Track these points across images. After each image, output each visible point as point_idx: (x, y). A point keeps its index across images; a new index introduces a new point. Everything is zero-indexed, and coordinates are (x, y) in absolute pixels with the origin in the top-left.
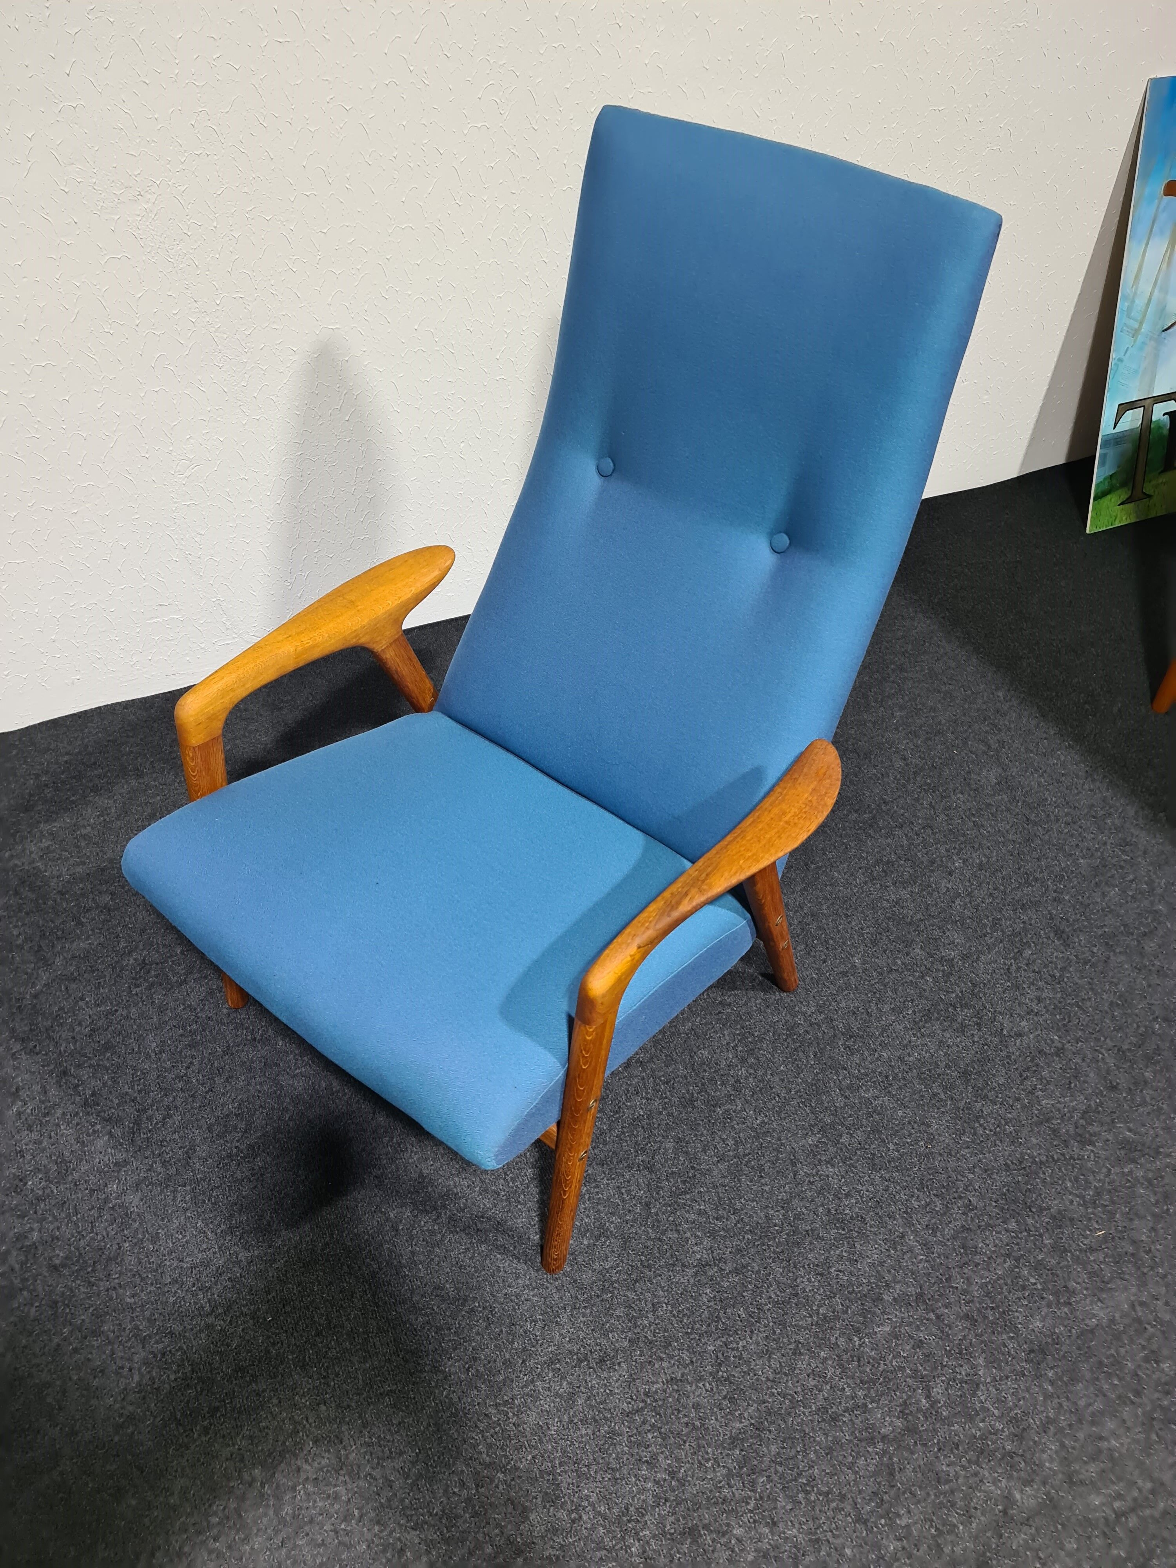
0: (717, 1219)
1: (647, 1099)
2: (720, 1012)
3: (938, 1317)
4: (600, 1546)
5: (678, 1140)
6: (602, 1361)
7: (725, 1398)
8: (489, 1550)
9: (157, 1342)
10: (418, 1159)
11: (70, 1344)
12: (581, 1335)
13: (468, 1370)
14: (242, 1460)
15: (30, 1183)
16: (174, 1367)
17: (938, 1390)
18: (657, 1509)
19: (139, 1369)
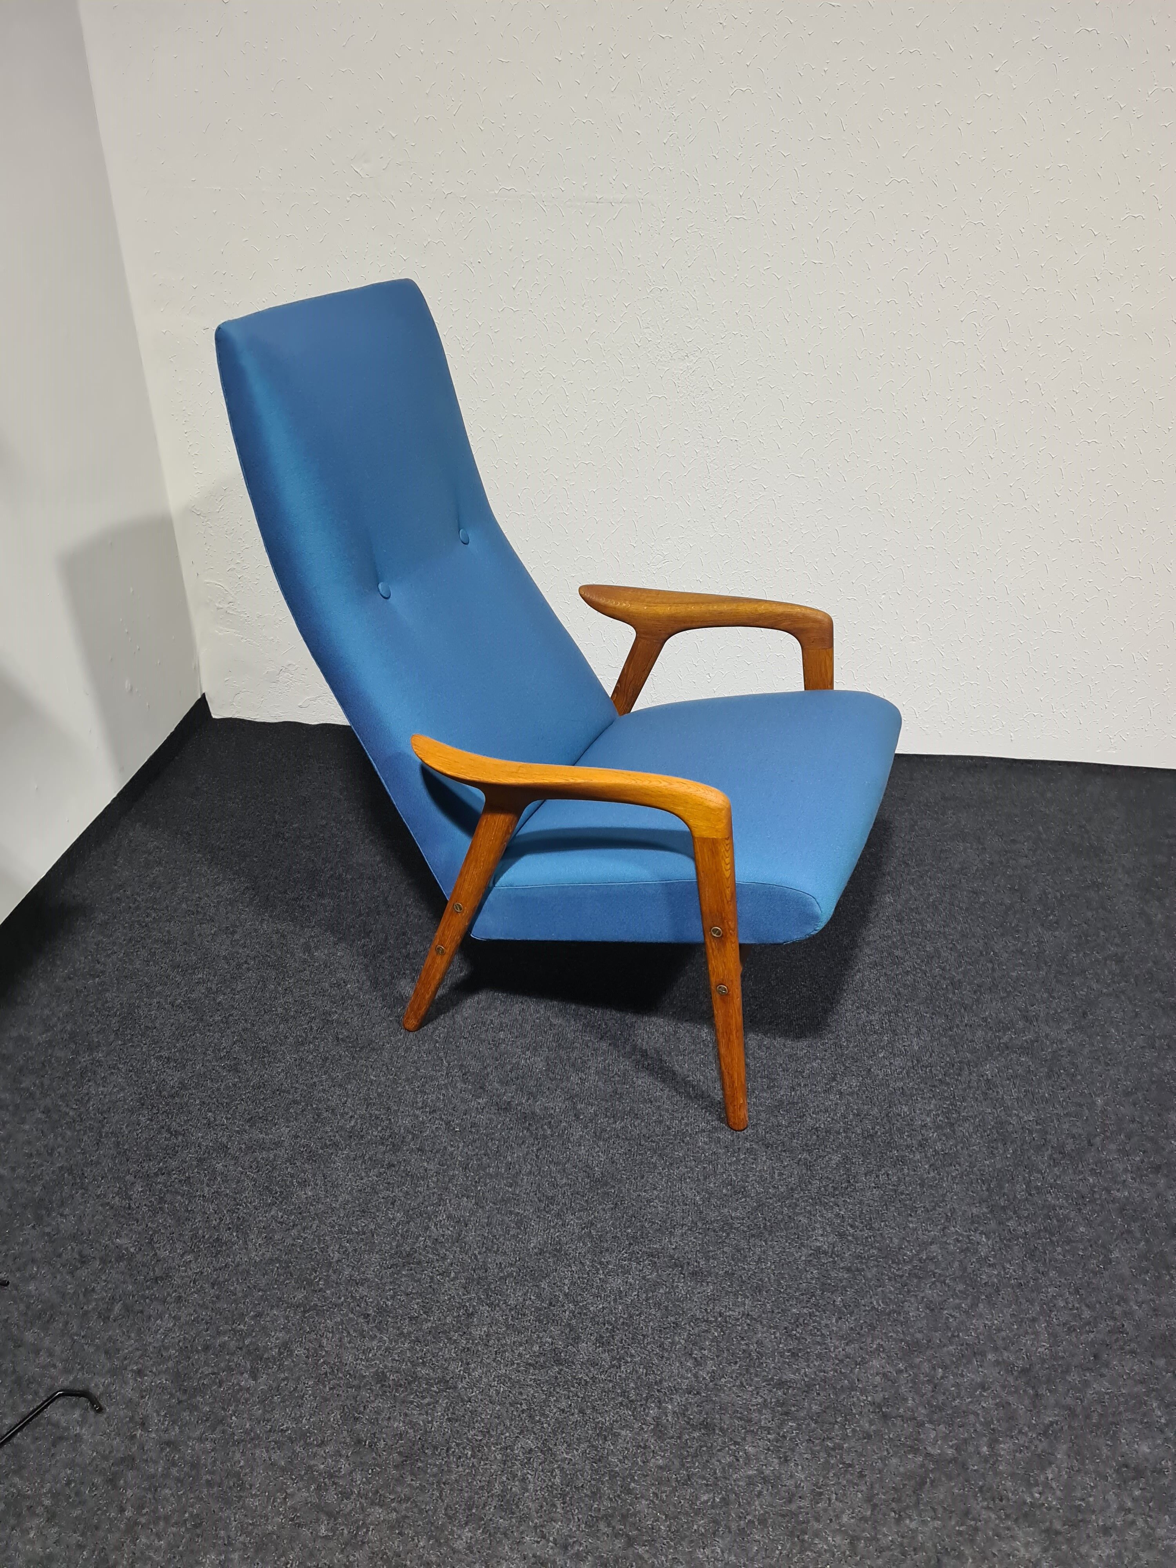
0: (851, 1226)
1: (833, 1119)
2: (934, 1086)
3: (1037, 1395)
4: (624, 1393)
5: (846, 1158)
6: (694, 1274)
7: (789, 1351)
8: (536, 1348)
9: (376, 1110)
10: (618, 1081)
11: (322, 1085)
12: (687, 1248)
13: (583, 1229)
14: (393, 1204)
15: (349, 986)
16: (380, 1128)
17: (1004, 1447)
18: (687, 1395)
19: (357, 1119)
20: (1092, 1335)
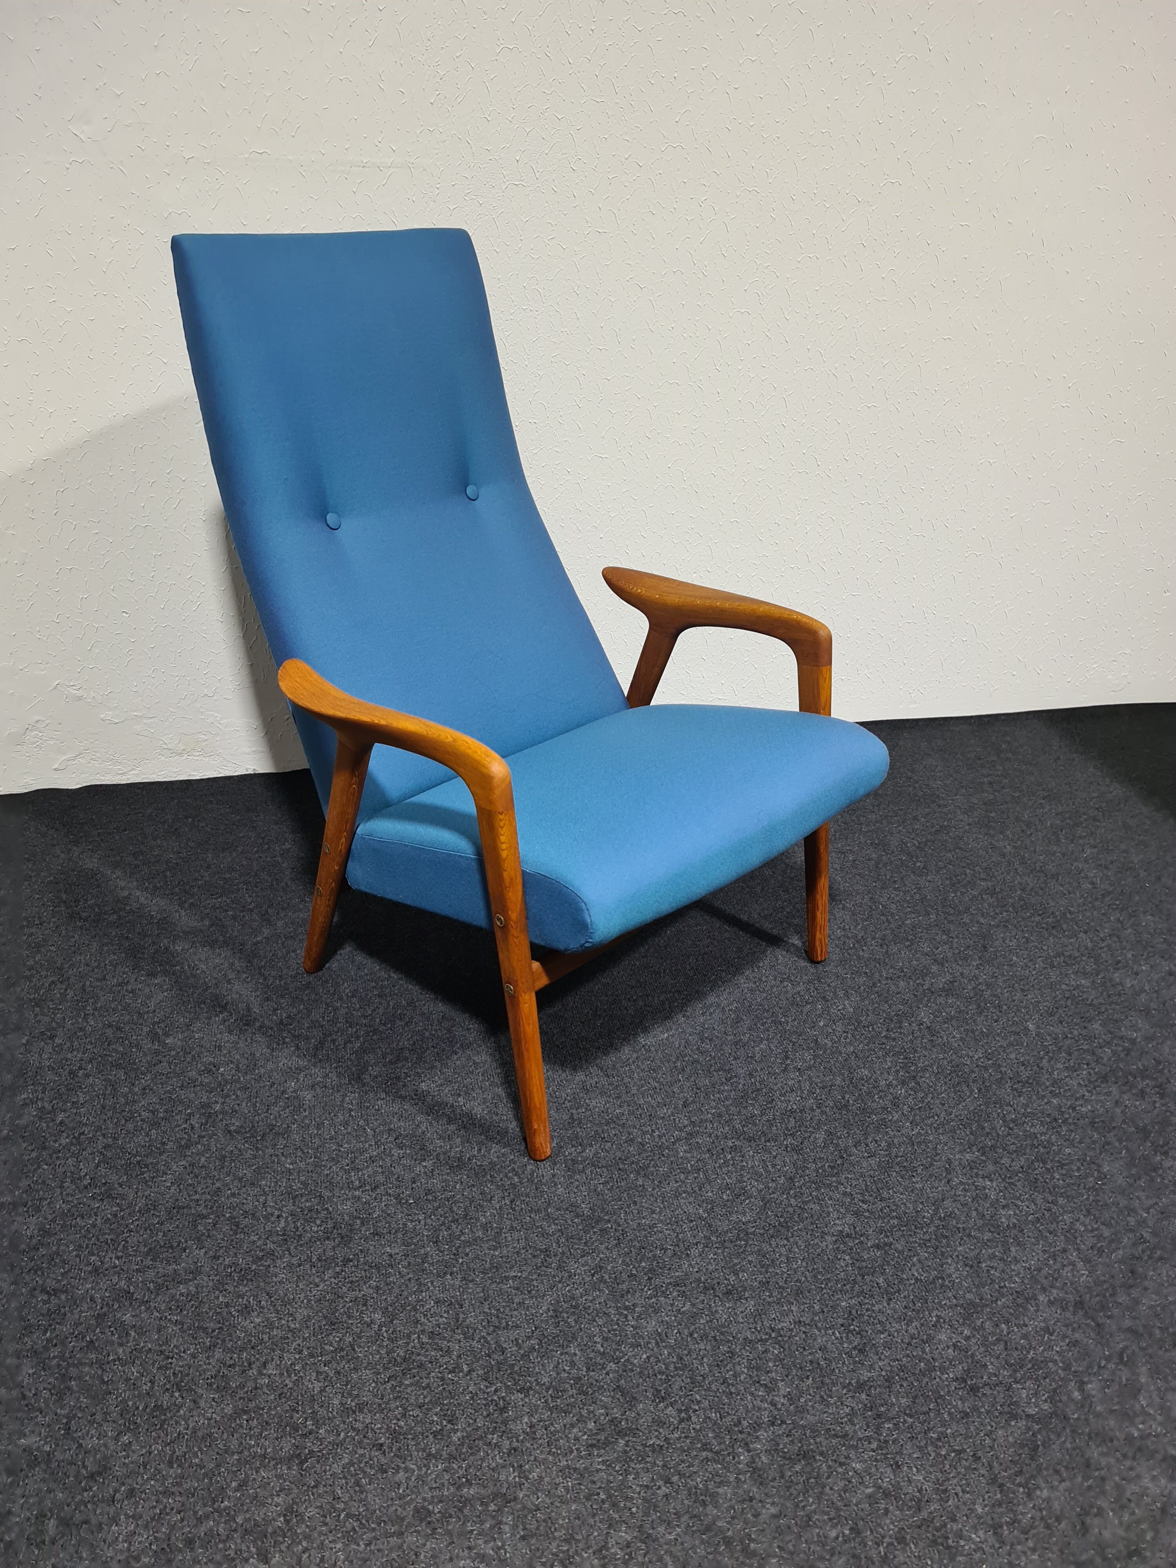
0: (863, 1201)
1: (802, 1098)
2: (883, 1044)
3: (1098, 1325)
4: (706, 1447)
5: (829, 1133)
6: (728, 1293)
7: (855, 1348)
8: (591, 1425)
9: (307, 1201)
11: (229, 1189)
12: (710, 1268)
13: (593, 1275)
14: (365, 1305)
15: (222, 1069)
16: (318, 1222)
17: (1092, 1387)
18: (772, 1428)
19: (287, 1218)
20: (1121, 1252)
